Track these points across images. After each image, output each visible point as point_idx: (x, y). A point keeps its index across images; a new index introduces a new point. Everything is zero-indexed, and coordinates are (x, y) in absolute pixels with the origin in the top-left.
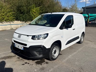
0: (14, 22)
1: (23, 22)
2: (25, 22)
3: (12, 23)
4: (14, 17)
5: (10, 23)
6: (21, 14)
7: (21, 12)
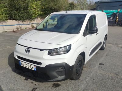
0: (7, 22)
1: (19, 22)
2: (22, 22)
3: (4, 24)
4: (7, 16)
5: (2, 23)
6: (15, 11)
7: (15, 9)
